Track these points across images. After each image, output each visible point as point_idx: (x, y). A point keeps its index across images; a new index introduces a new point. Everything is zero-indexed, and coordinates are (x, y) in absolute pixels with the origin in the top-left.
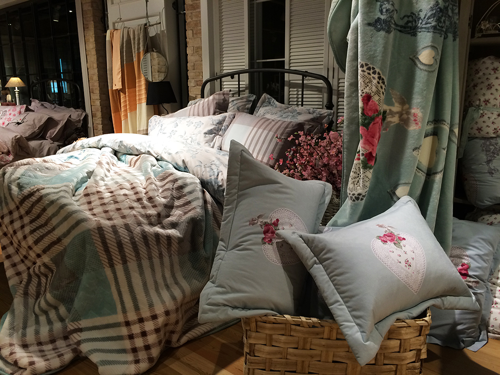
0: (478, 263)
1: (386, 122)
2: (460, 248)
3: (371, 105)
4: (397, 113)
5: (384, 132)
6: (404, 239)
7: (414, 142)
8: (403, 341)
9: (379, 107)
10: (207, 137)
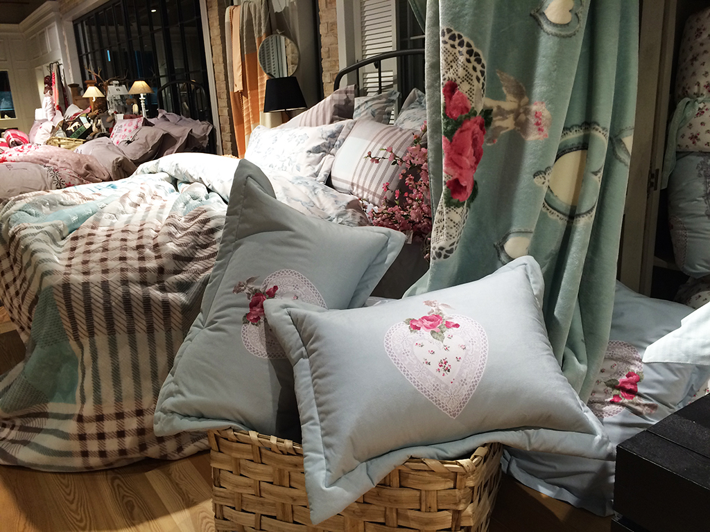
0: (659, 373)
1: (491, 127)
2: (629, 345)
3: (457, 100)
4: (512, 112)
5: (489, 144)
6: (457, 326)
7: (535, 161)
8: (423, 493)
9: (469, 102)
10: (311, 157)
